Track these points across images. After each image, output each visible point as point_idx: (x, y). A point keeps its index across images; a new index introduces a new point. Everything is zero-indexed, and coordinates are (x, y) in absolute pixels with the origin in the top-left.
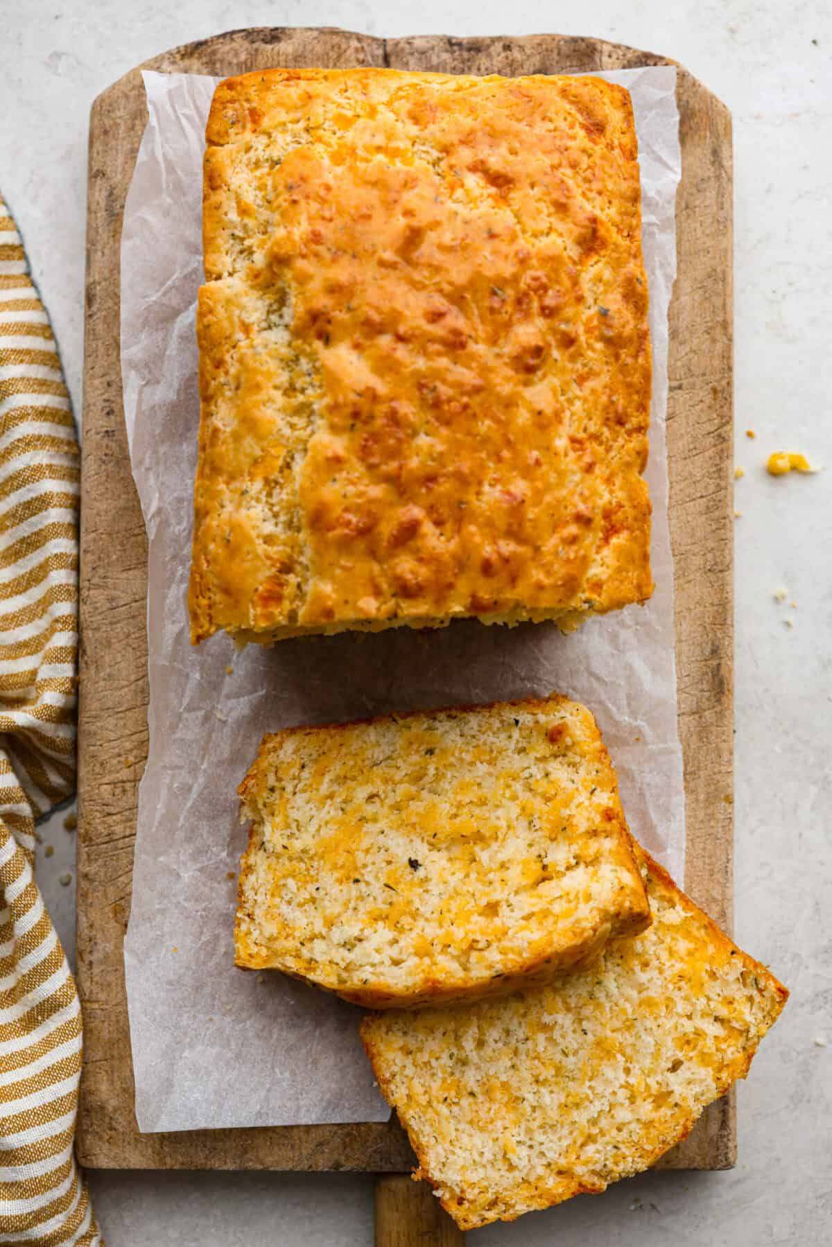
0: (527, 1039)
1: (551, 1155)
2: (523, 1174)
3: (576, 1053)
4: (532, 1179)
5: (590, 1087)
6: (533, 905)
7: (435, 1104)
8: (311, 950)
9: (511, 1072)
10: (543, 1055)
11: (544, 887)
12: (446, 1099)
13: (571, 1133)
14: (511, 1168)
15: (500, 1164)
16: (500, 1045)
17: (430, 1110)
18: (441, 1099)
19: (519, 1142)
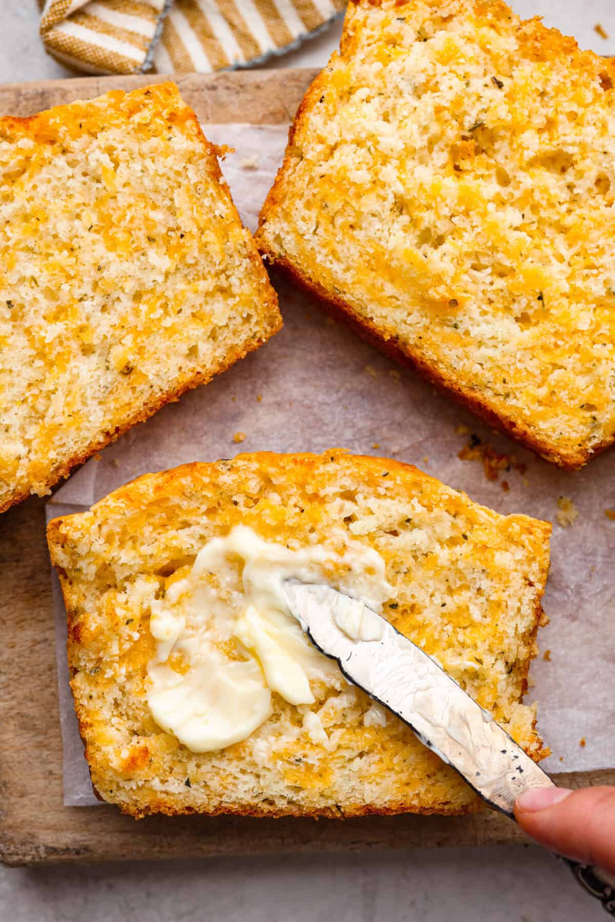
0: (81, 300)
1: (61, 161)
2: (95, 143)
3: (22, 280)
4: (85, 137)
5: (8, 239)
6: (175, 538)
7: (195, 230)
8: (454, 526)
9: (102, 263)
10: (63, 280)
11: (163, 560)
12: (182, 236)
13: (35, 187)
14: (110, 150)
15: (122, 156)
16: (114, 295)
17: (202, 225)
18: (187, 236)
19: (98, 181)
